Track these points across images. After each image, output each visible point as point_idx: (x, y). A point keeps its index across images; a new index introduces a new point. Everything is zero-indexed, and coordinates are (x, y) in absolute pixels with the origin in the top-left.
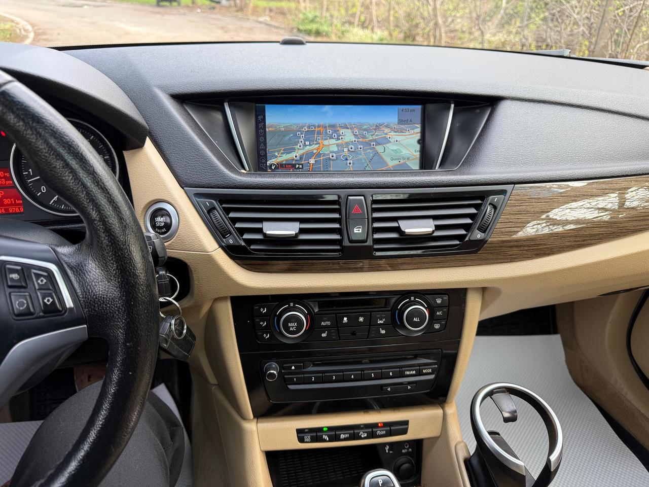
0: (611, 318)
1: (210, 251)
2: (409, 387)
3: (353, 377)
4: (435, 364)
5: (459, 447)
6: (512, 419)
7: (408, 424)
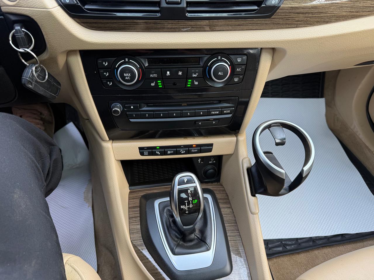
0: (360, 87)
1: (51, 8)
2: (214, 122)
3: (175, 115)
4: (232, 107)
5: (244, 161)
6: (282, 143)
7: (212, 146)
